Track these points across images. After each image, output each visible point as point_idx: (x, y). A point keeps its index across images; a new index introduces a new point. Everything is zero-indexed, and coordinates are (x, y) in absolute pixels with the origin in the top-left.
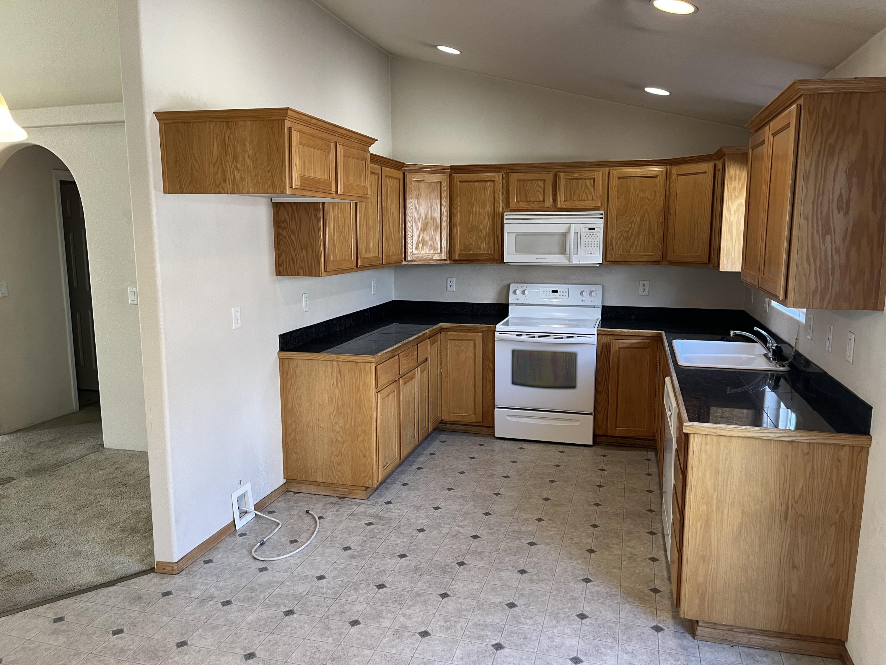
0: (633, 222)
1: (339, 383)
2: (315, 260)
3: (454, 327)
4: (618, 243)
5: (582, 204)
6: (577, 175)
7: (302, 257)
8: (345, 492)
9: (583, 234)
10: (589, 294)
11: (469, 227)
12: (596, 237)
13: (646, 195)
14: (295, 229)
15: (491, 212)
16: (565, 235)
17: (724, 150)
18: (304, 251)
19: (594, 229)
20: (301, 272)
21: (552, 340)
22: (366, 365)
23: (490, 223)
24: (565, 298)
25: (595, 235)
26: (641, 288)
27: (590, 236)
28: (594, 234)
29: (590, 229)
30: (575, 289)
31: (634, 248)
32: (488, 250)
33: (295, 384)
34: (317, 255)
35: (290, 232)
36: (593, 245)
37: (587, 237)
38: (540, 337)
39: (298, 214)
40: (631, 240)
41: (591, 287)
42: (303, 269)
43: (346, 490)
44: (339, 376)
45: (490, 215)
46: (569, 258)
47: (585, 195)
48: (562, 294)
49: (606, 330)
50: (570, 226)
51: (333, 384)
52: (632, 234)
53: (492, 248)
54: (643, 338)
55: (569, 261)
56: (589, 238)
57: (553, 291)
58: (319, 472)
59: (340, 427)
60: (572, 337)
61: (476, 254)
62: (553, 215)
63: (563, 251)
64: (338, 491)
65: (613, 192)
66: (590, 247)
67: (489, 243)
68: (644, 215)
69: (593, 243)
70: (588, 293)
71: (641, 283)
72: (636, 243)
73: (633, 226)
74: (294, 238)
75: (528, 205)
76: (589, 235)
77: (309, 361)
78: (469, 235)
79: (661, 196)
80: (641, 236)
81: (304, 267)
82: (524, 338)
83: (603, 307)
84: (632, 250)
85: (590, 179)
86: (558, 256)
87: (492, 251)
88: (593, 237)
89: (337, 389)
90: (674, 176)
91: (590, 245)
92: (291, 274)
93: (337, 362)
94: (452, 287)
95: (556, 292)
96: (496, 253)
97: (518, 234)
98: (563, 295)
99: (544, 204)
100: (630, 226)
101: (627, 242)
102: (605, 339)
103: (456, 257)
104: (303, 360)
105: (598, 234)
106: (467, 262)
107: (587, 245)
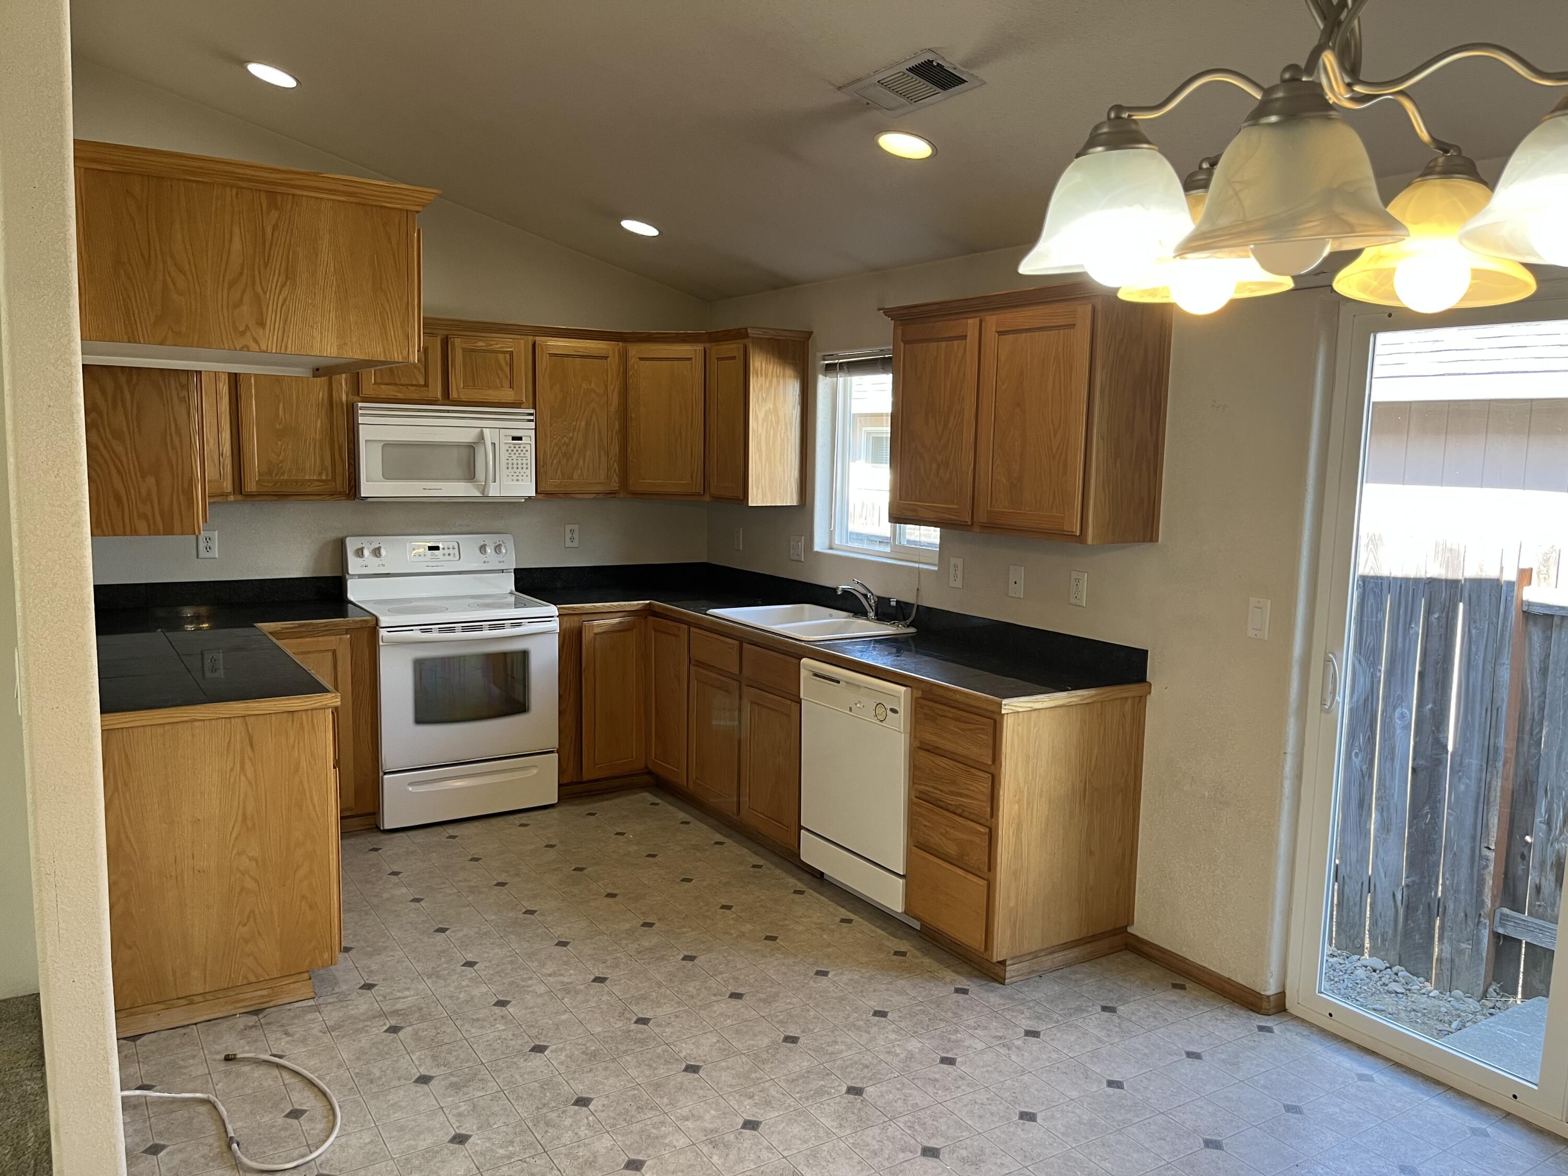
0: (574, 429)
1: (248, 765)
2: (181, 497)
3: (287, 628)
4: (555, 462)
5: (493, 395)
6: (484, 344)
7: (144, 494)
8: (263, 996)
9: (504, 448)
10: (493, 549)
11: (278, 427)
12: (524, 451)
13: (593, 386)
14: (125, 429)
15: (323, 399)
16: (471, 448)
17: (749, 331)
18: (151, 481)
19: (520, 439)
20: (142, 525)
21: (487, 633)
22: (315, 716)
23: (322, 422)
24: (455, 559)
25: (522, 448)
26: (568, 535)
27: (515, 451)
28: (522, 446)
29: (514, 438)
30: (469, 543)
31: (579, 472)
32: (320, 474)
33: (126, 784)
34: (186, 485)
35: (109, 435)
36: (520, 466)
37: (510, 451)
38: (464, 629)
39: (132, 394)
40: (574, 459)
41: (497, 538)
42: (148, 521)
43: (265, 992)
44: (249, 748)
45: (322, 405)
46: (484, 489)
47: (498, 380)
48: (446, 551)
49: (571, 608)
50: (482, 432)
51: (232, 770)
52: (574, 449)
53: (330, 471)
54: (620, 614)
55: (483, 492)
56: (513, 453)
57: (431, 548)
58: (195, 973)
59: (251, 859)
60: (519, 625)
61: (297, 482)
62: (448, 411)
63: (470, 476)
64: (242, 1000)
65: (544, 377)
66: (515, 470)
67: (322, 461)
68: (591, 418)
69: (520, 462)
70: (493, 547)
71: (569, 527)
72: (581, 462)
73: (575, 434)
74: (119, 449)
75: (397, 392)
76: (512, 448)
77: (167, 727)
78: (277, 444)
79: (614, 391)
80: (588, 453)
81: (149, 514)
82: (435, 635)
83: (517, 571)
84: (576, 476)
85: (505, 352)
86: (462, 485)
87: (330, 474)
88: (519, 451)
89: (243, 778)
90: (632, 361)
91: (515, 466)
92: (113, 530)
93: (241, 719)
94: (208, 549)
95: (437, 548)
96: (339, 479)
97: (387, 446)
98: (449, 555)
99: (428, 391)
100: (571, 435)
101: (568, 460)
102: (573, 622)
103: (251, 486)
104: (148, 729)
105: (528, 447)
106: (275, 498)
107: (510, 466)
